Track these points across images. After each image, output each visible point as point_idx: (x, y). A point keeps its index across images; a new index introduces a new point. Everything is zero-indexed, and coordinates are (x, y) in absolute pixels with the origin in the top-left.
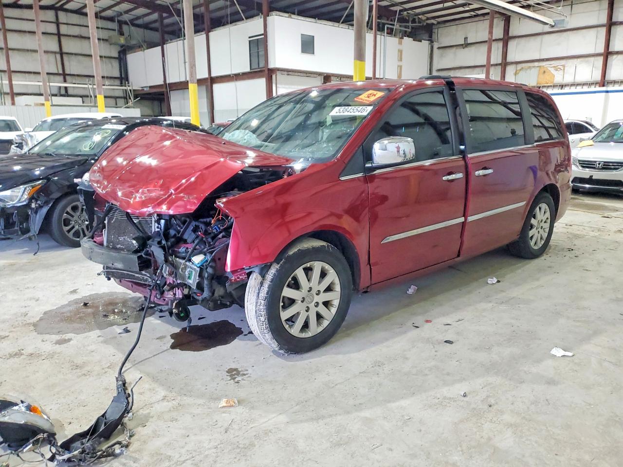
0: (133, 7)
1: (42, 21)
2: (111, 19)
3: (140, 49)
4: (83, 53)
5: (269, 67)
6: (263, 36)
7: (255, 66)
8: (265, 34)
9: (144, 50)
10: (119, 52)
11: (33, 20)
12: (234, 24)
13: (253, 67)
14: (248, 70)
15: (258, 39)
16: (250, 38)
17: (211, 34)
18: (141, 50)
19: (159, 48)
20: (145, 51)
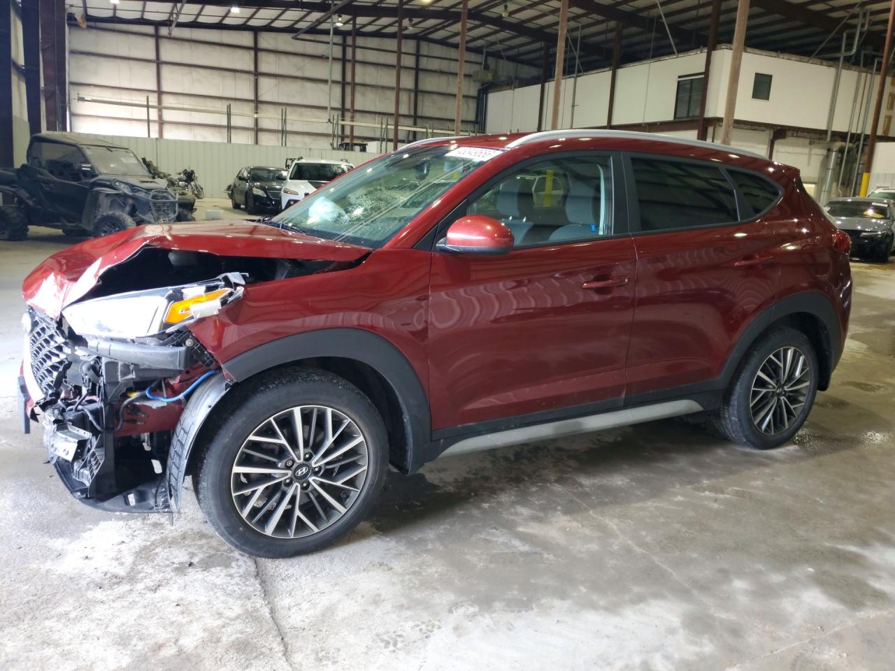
0: (511, 35)
1: (466, 62)
2: (478, 50)
3: (509, 87)
4: (440, 91)
5: (705, 116)
6: (703, 76)
7: (683, 113)
8: (707, 73)
9: (515, 88)
10: (479, 91)
11: (457, 60)
12: (657, 59)
13: (678, 115)
14: (670, 117)
15: (692, 80)
16: (680, 77)
17: (620, 72)
18: (511, 89)
19: (539, 87)
20: (516, 90)
